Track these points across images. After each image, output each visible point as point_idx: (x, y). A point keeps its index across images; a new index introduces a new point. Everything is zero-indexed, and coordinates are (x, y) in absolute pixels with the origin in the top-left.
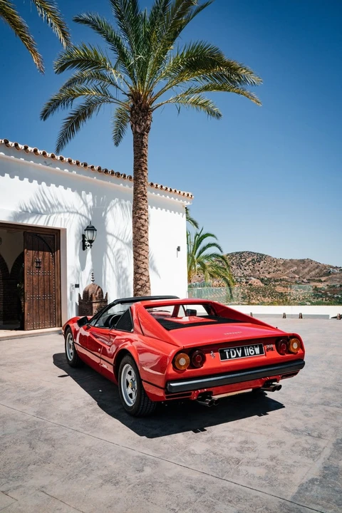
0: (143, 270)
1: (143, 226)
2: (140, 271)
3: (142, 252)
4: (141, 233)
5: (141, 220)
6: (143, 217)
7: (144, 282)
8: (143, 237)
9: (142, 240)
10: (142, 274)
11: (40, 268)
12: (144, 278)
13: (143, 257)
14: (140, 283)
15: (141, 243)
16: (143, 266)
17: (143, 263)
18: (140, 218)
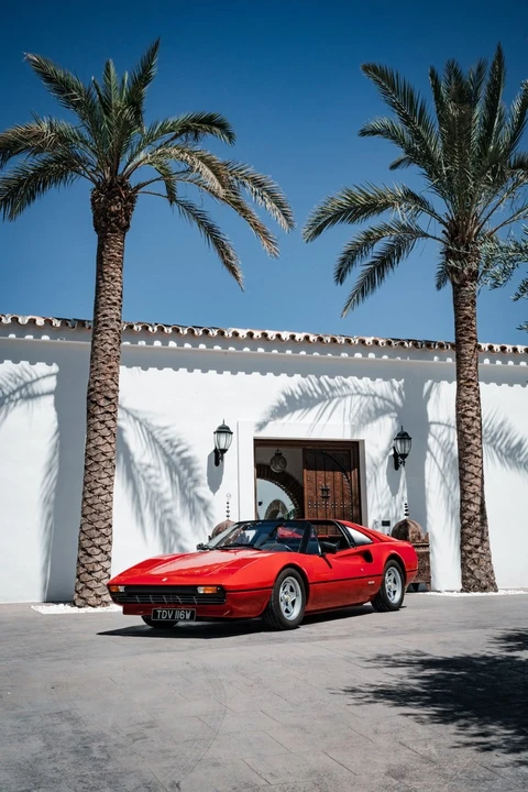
0: (472, 496)
1: (469, 427)
2: (466, 498)
3: (469, 469)
4: (466, 438)
5: (466, 419)
6: (470, 413)
7: (472, 514)
8: (470, 444)
9: (468, 449)
10: (470, 502)
12: (473, 508)
13: (470, 476)
14: (467, 515)
15: (468, 454)
16: (471, 489)
17: (471, 485)
18: (464, 416)
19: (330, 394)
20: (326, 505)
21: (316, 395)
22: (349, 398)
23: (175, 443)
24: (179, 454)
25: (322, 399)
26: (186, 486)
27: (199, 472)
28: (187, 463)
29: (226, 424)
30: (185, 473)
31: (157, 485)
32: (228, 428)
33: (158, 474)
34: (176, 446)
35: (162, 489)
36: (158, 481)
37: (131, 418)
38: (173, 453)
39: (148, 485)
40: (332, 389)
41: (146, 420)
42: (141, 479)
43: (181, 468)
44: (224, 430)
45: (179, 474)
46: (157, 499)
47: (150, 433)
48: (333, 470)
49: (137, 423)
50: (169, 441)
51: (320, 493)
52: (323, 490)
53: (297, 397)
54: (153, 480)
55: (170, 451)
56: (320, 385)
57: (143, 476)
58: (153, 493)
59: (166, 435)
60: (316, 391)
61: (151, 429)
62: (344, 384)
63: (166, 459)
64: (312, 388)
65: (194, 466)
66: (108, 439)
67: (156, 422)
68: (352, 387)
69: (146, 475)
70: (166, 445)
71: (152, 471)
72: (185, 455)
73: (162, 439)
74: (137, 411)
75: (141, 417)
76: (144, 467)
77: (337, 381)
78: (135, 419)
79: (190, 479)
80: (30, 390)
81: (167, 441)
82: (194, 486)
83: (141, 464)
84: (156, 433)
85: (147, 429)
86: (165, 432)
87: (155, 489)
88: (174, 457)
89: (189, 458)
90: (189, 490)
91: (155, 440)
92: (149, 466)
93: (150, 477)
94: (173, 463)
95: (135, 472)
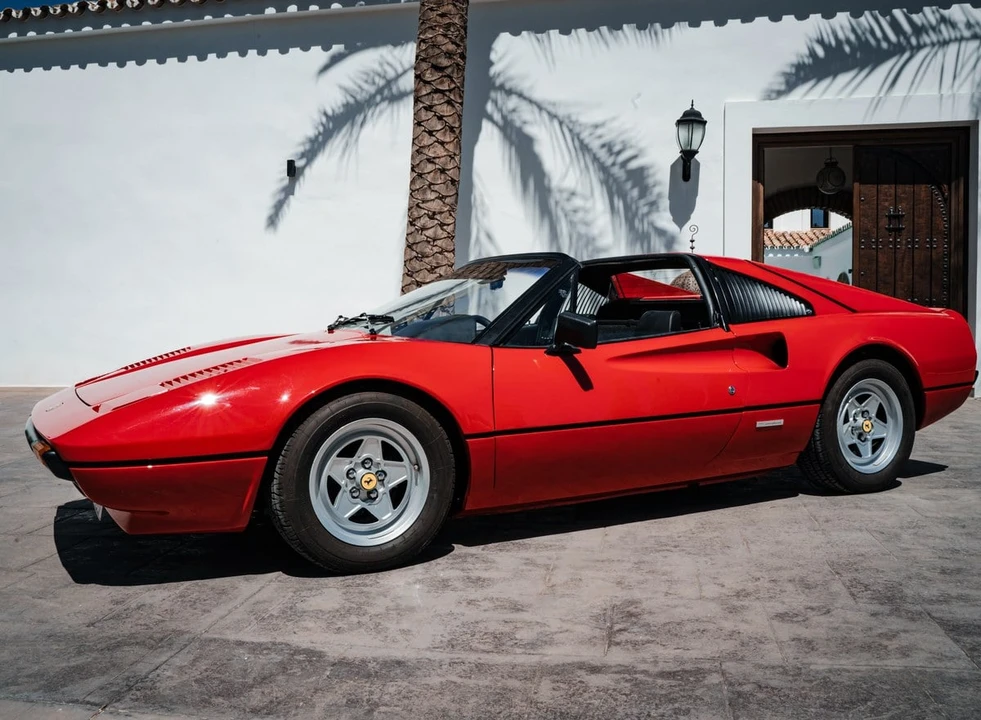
11: (898, 231)
19: (914, 41)
20: (895, 243)
21: (884, 45)
22: (953, 48)
23: (616, 148)
24: (624, 164)
25: (896, 50)
26: (635, 214)
27: (656, 190)
28: (639, 177)
29: (696, 108)
30: (635, 193)
31: (587, 224)
32: (698, 114)
33: (589, 204)
34: (619, 153)
35: (595, 231)
36: (590, 217)
37: (545, 116)
38: (614, 164)
39: (572, 224)
40: (918, 30)
41: (569, 117)
42: (560, 214)
43: (629, 185)
44: (692, 119)
45: (623, 196)
46: (587, 245)
47: (575, 136)
48: (914, 181)
49: (556, 123)
50: (608, 147)
51: (884, 222)
52: (890, 217)
53: (847, 49)
54: (580, 215)
55: (609, 161)
56: (895, 25)
57: (563, 209)
58: (580, 236)
59: (600, 137)
60: (886, 38)
61: (577, 130)
62: (943, 20)
63: (601, 175)
64: (879, 34)
65: (650, 181)
66: (438, 135)
67: (587, 118)
68: (961, 26)
69: (569, 207)
70: (602, 154)
71: (577, 202)
72: (633, 165)
73: (595, 144)
74: (554, 104)
75: (561, 112)
76: (565, 195)
77: (929, 14)
78: (553, 116)
79: (642, 202)
80: (394, 90)
81: (603, 146)
82: (648, 213)
83: (561, 191)
84: (584, 135)
85: (571, 131)
86: (599, 131)
87: (582, 229)
88: (616, 170)
89: (641, 170)
90: (642, 221)
91: (584, 148)
92: (573, 194)
93: (575, 211)
94: (616, 180)
95: (552, 202)
